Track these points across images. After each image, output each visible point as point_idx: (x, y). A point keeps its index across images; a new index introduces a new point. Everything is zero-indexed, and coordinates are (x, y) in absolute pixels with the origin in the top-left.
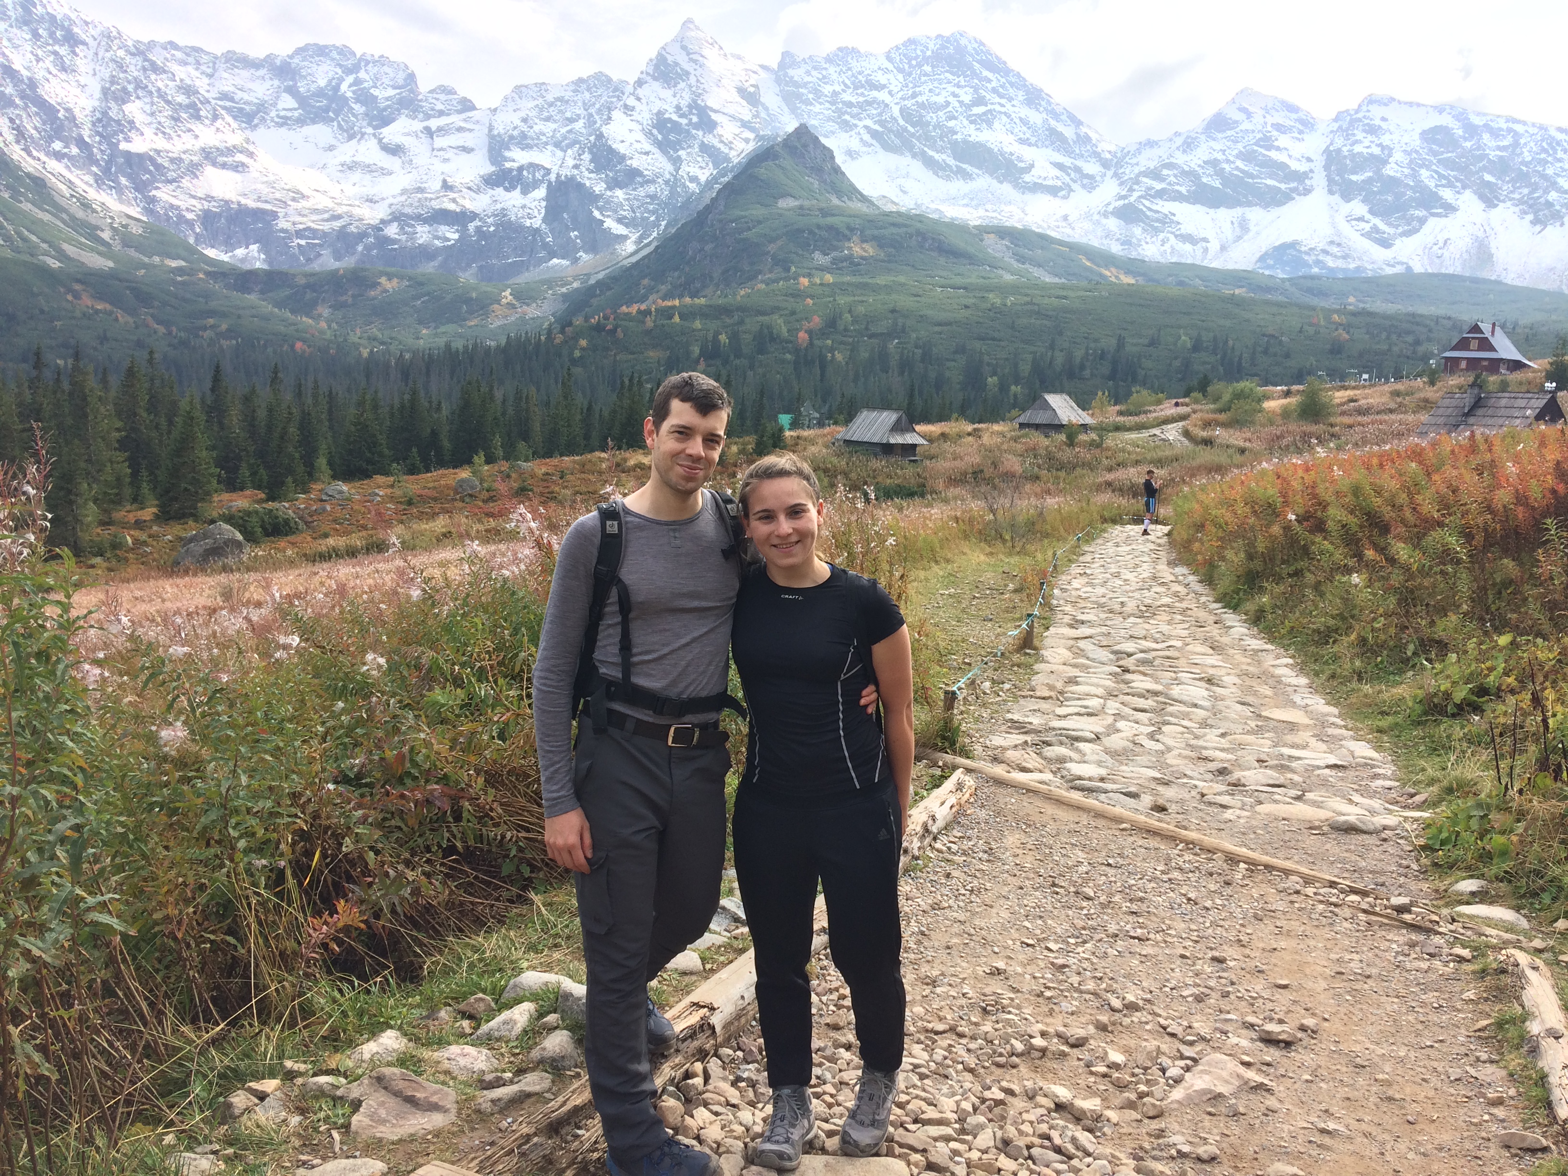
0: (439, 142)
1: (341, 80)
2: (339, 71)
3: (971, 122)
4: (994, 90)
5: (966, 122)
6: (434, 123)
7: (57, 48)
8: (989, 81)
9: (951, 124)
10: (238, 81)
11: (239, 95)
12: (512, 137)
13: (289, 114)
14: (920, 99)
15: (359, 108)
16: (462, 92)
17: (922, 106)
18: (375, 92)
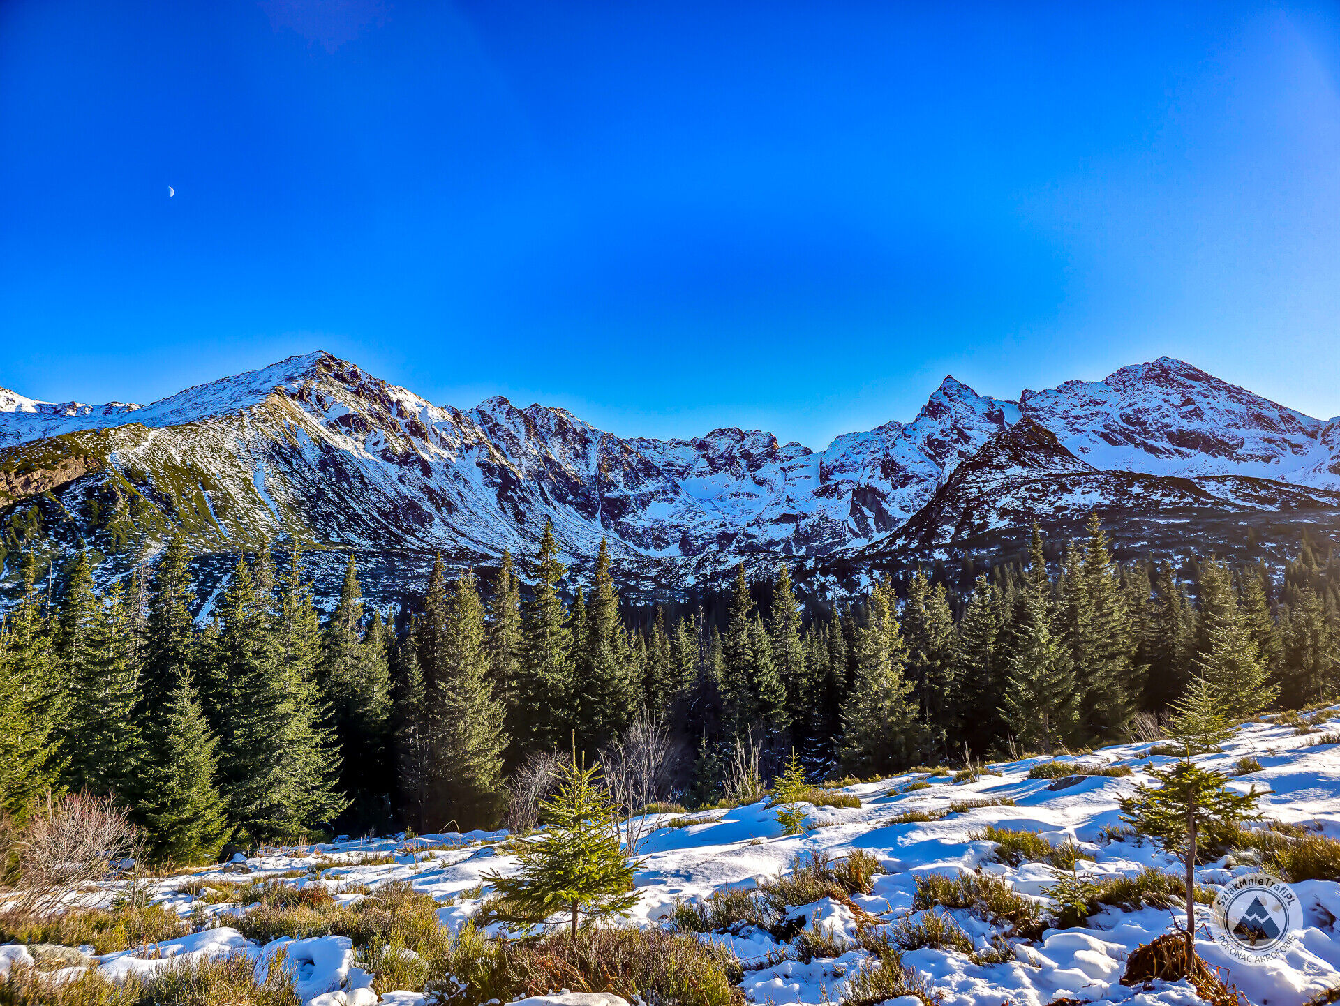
0: (790, 475)
1: (734, 446)
2: (732, 442)
3: (1182, 417)
4: (1199, 393)
5: (1178, 418)
6: (786, 465)
7: (576, 446)
8: (1194, 388)
9: (1166, 420)
10: (677, 455)
11: (676, 462)
12: (834, 467)
13: (703, 470)
14: (1136, 407)
15: (743, 462)
16: (804, 445)
17: (1139, 411)
18: (751, 451)
